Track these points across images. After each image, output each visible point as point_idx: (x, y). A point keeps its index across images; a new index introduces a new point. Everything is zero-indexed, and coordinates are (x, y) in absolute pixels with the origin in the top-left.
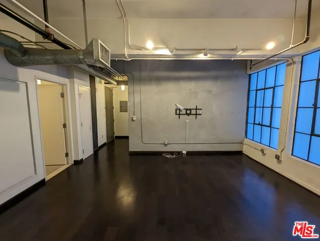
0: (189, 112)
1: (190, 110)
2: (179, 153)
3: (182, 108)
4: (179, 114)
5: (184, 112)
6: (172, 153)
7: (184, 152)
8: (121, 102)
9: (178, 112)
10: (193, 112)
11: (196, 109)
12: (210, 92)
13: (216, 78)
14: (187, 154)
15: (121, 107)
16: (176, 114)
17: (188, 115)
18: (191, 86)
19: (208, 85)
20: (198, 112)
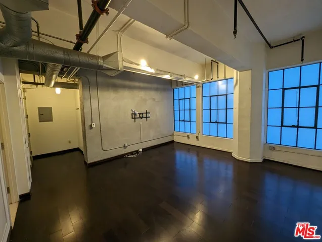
0: (141, 116)
1: (142, 114)
2: (137, 152)
3: (137, 113)
4: (135, 118)
5: (138, 116)
6: (132, 153)
7: (141, 150)
8: (39, 108)
9: (134, 117)
10: (145, 115)
11: (146, 113)
12: (154, 99)
13: (156, 90)
14: (143, 151)
15: (41, 115)
16: (132, 118)
17: (141, 118)
18: (141, 94)
19: (153, 94)
20: (148, 115)
